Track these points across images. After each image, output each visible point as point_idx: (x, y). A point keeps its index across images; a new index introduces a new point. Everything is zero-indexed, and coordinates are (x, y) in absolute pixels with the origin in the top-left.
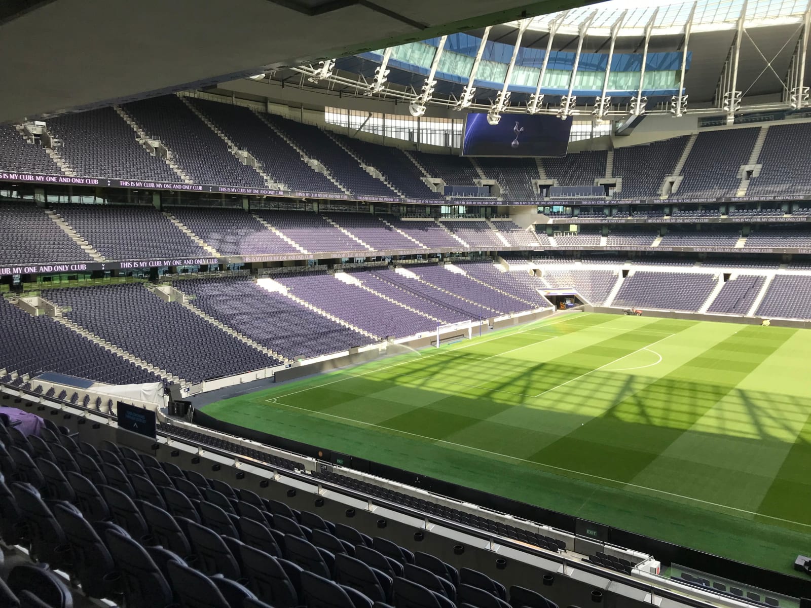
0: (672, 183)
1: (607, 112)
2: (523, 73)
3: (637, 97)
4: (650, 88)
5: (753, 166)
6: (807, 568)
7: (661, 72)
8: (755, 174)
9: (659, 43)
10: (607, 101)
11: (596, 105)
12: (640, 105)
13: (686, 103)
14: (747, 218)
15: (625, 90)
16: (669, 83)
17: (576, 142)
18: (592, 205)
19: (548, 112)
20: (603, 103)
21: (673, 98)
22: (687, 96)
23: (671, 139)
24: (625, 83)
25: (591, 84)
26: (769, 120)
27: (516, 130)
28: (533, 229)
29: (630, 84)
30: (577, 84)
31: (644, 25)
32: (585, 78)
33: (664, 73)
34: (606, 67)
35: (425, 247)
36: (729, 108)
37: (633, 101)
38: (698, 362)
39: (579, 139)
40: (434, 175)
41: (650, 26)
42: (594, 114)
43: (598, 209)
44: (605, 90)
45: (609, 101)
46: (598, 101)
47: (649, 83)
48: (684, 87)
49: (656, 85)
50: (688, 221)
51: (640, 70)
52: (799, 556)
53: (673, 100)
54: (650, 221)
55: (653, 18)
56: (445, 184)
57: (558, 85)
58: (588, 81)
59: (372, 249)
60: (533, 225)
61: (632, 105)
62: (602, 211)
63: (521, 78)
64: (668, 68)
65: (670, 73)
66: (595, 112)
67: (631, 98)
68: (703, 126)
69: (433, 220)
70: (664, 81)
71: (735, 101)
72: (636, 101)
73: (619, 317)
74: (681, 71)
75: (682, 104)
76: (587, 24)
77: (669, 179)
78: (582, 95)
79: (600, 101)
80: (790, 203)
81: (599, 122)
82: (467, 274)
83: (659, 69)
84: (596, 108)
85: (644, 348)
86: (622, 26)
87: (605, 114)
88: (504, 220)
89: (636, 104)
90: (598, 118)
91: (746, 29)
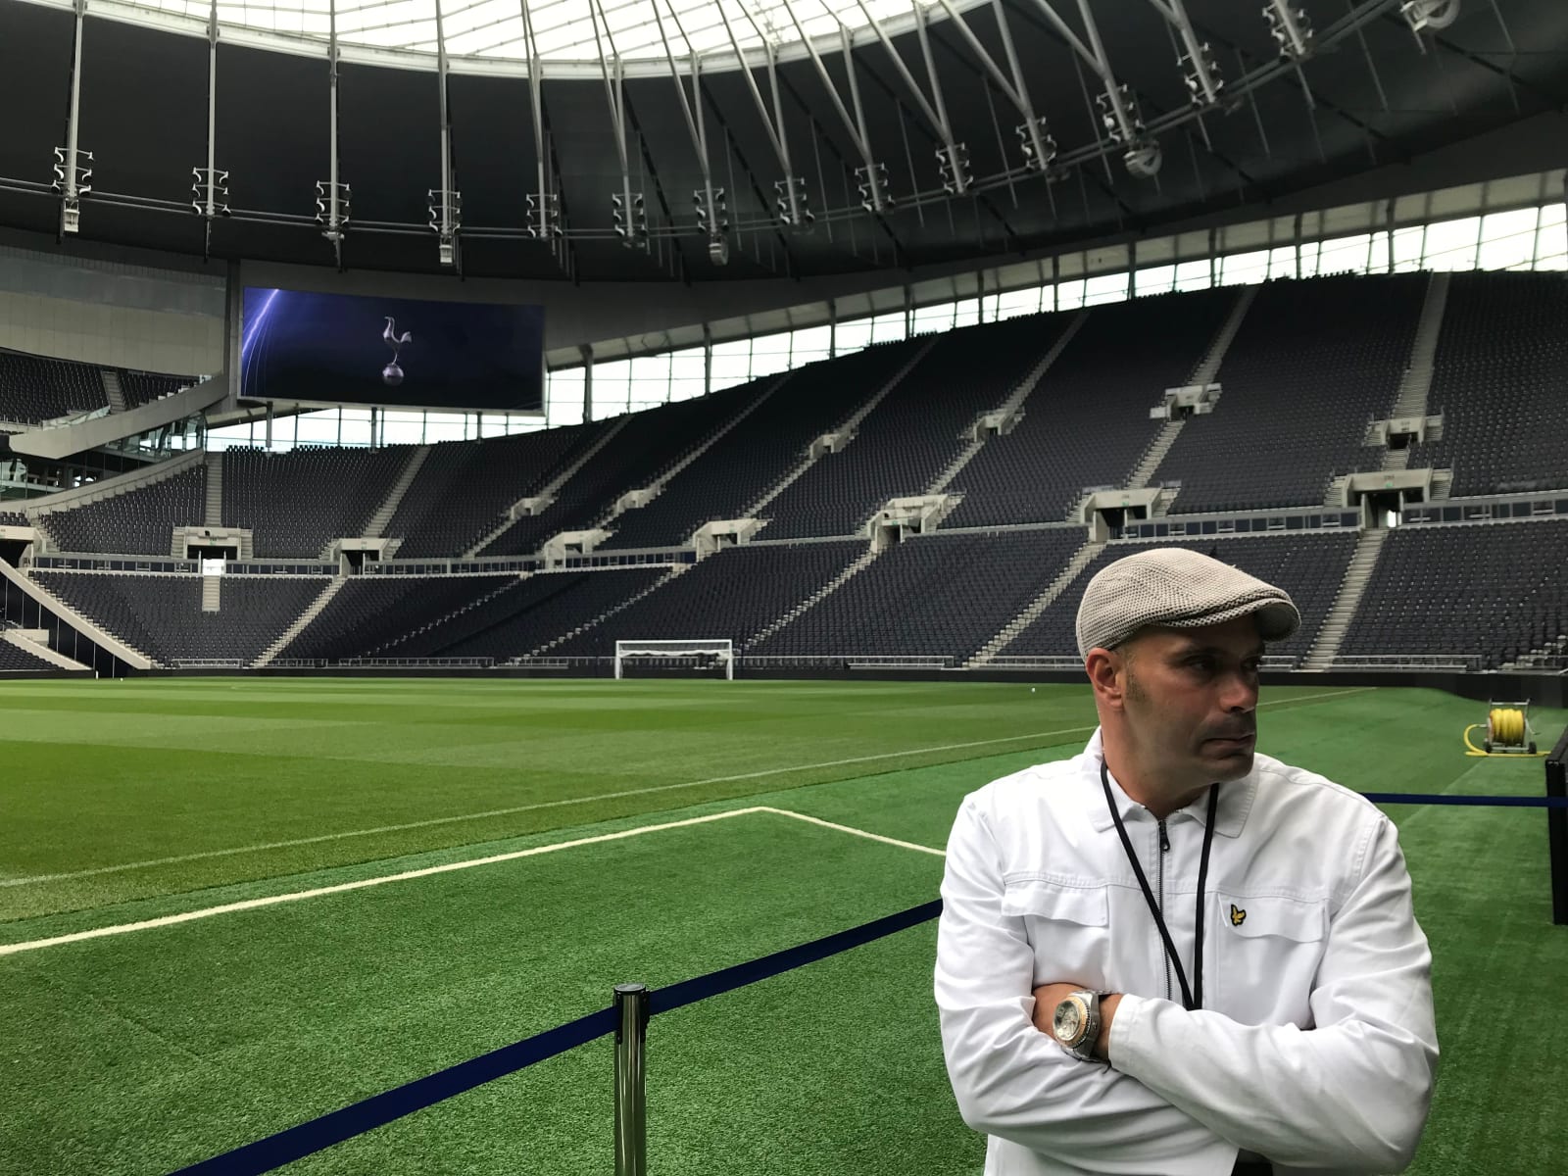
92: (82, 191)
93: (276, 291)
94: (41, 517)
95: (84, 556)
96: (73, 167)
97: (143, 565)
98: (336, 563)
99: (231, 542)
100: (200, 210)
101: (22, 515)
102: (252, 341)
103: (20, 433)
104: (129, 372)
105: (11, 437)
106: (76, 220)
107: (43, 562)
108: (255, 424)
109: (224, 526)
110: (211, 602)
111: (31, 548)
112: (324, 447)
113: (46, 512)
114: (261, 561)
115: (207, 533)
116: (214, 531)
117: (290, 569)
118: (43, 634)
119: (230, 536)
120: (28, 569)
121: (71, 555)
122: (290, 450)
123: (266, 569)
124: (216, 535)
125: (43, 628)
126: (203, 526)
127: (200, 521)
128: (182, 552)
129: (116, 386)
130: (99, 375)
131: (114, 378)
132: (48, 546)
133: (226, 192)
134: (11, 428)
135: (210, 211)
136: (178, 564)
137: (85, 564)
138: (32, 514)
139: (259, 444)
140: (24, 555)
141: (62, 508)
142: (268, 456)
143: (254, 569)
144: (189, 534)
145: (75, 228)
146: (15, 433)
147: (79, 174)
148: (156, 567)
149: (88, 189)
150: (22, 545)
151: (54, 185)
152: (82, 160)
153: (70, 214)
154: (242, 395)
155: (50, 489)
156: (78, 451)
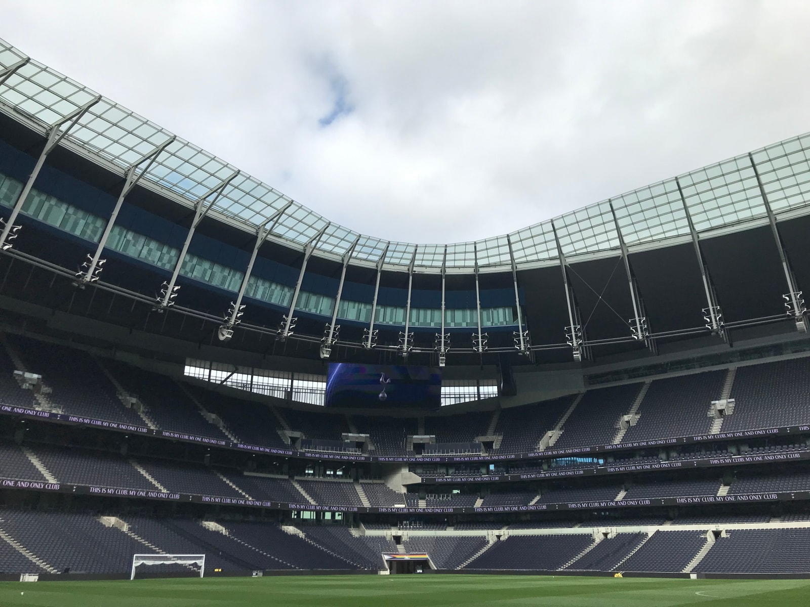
0: (550, 437)
2: (354, 308)
3: (477, 333)
4: (488, 324)
5: (631, 418)
7: (497, 309)
8: (633, 424)
10: (447, 337)
11: (436, 342)
12: (482, 342)
13: (528, 339)
14: (622, 467)
15: (464, 325)
19: (387, 348)
20: (443, 340)
21: (515, 333)
22: (527, 332)
23: (559, 398)
24: (463, 320)
25: (429, 321)
27: (382, 381)
28: (404, 490)
29: (469, 321)
30: (414, 320)
32: (422, 314)
33: (501, 311)
34: (441, 305)
35: (250, 499)
36: (572, 343)
37: (473, 338)
40: (294, 428)
43: (475, 467)
44: (444, 328)
45: (449, 338)
46: (437, 338)
47: (488, 320)
48: (522, 323)
49: (496, 321)
50: (563, 474)
51: (475, 308)
53: (515, 336)
54: (524, 477)
56: (304, 438)
57: (394, 321)
58: (425, 318)
59: (165, 491)
60: (403, 485)
61: (473, 342)
62: (478, 469)
63: (352, 312)
64: (504, 306)
65: (507, 309)
66: (436, 349)
67: (472, 334)
68: (590, 384)
69: (287, 477)
70: (500, 317)
71: (576, 335)
72: (477, 337)
74: (516, 308)
75: (524, 340)
77: (550, 433)
79: (440, 337)
80: (668, 448)
82: (306, 536)
83: (496, 307)
84: (436, 344)
87: (447, 351)
88: (375, 481)
89: (478, 341)
90: (441, 355)
91: (570, 265)
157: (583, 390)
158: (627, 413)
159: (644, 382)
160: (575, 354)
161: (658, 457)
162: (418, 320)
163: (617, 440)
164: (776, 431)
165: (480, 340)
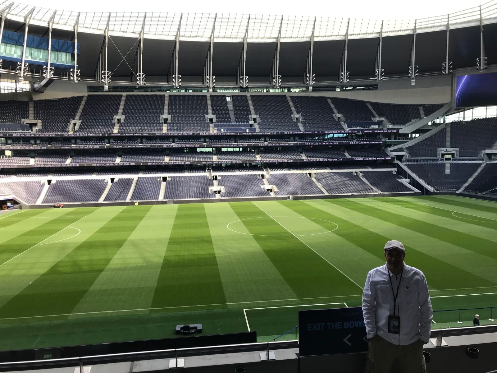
0: (75, 124)
1: (27, 73)
3: (47, 66)
4: (55, 62)
5: (120, 116)
6: (182, 331)
7: (62, 53)
8: (122, 121)
9: (59, 34)
10: (26, 66)
11: (18, 68)
12: (50, 72)
13: (80, 75)
14: (120, 146)
15: (38, 60)
16: (67, 61)
17: (4, 94)
18: (21, 137)
20: (23, 67)
21: (71, 70)
22: (80, 70)
23: (71, 97)
24: (38, 56)
25: (13, 53)
26: (126, 91)
29: (41, 57)
31: (48, 20)
32: (8, 48)
33: (64, 54)
34: (23, 43)
36: (105, 80)
37: (44, 69)
38: (103, 230)
39: (6, 92)
41: (52, 22)
42: (17, 74)
43: (26, 140)
44: (24, 59)
45: (27, 66)
46: (19, 65)
47: (55, 59)
48: (77, 64)
49: (60, 60)
50: (87, 147)
51: (48, 49)
52: (177, 325)
53: (71, 72)
54: (63, 148)
55: (53, 17)
58: (10, 51)
61: (44, 71)
62: (29, 141)
64: (66, 51)
65: (68, 54)
66: (17, 72)
67: (44, 66)
68: (90, 91)
70: (64, 59)
71: (108, 77)
72: (47, 69)
73: (49, 210)
74: (75, 54)
75: (77, 75)
76: (7, 11)
77: (73, 122)
78: (7, 59)
79: (21, 65)
80: (142, 138)
81: (21, 80)
83: (60, 50)
84: (18, 69)
85: (68, 227)
86: (32, 17)
87: (25, 74)
89: (47, 71)
90: (20, 77)
91: (110, 36)
92: (415, 75)
93: (466, 76)
94: (406, 148)
95: (416, 158)
96: (414, 70)
97: (430, 160)
98: (483, 158)
99: (453, 152)
100: (444, 73)
101: (402, 148)
102: (459, 91)
103: (402, 128)
104: (426, 105)
105: (399, 130)
106: (414, 82)
107: (407, 161)
108: (460, 113)
109: (451, 147)
110: (448, 171)
111: (405, 157)
112: (481, 119)
113: (407, 146)
114: (461, 158)
115: (446, 150)
116: (449, 149)
117: (470, 160)
118: (408, 180)
119: (453, 150)
120: (404, 163)
121: (413, 158)
122: (470, 120)
123: (463, 160)
124: (449, 150)
125: (408, 179)
126: (445, 148)
127: (444, 147)
128: (440, 156)
129: (422, 110)
130: (418, 107)
131: (422, 107)
132: (408, 156)
133: (451, 67)
134: (399, 127)
135: (447, 72)
136: (439, 159)
137: (417, 161)
138: (404, 147)
139: (461, 119)
140: (403, 160)
141: (410, 145)
142: (464, 123)
143: (459, 160)
144: (442, 151)
145: (414, 84)
146: (400, 129)
147: (415, 71)
148: (433, 160)
149: (417, 74)
150: (402, 156)
151: (409, 75)
152: (416, 68)
153: (413, 81)
154: (456, 107)
155: (408, 140)
156: (414, 130)
157: (86, 94)
158: (117, 114)
159: (122, 95)
160: (106, 87)
161: (137, 141)
162: (5, 51)
163: (116, 131)
164: (191, 134)
165: (49, 70)
